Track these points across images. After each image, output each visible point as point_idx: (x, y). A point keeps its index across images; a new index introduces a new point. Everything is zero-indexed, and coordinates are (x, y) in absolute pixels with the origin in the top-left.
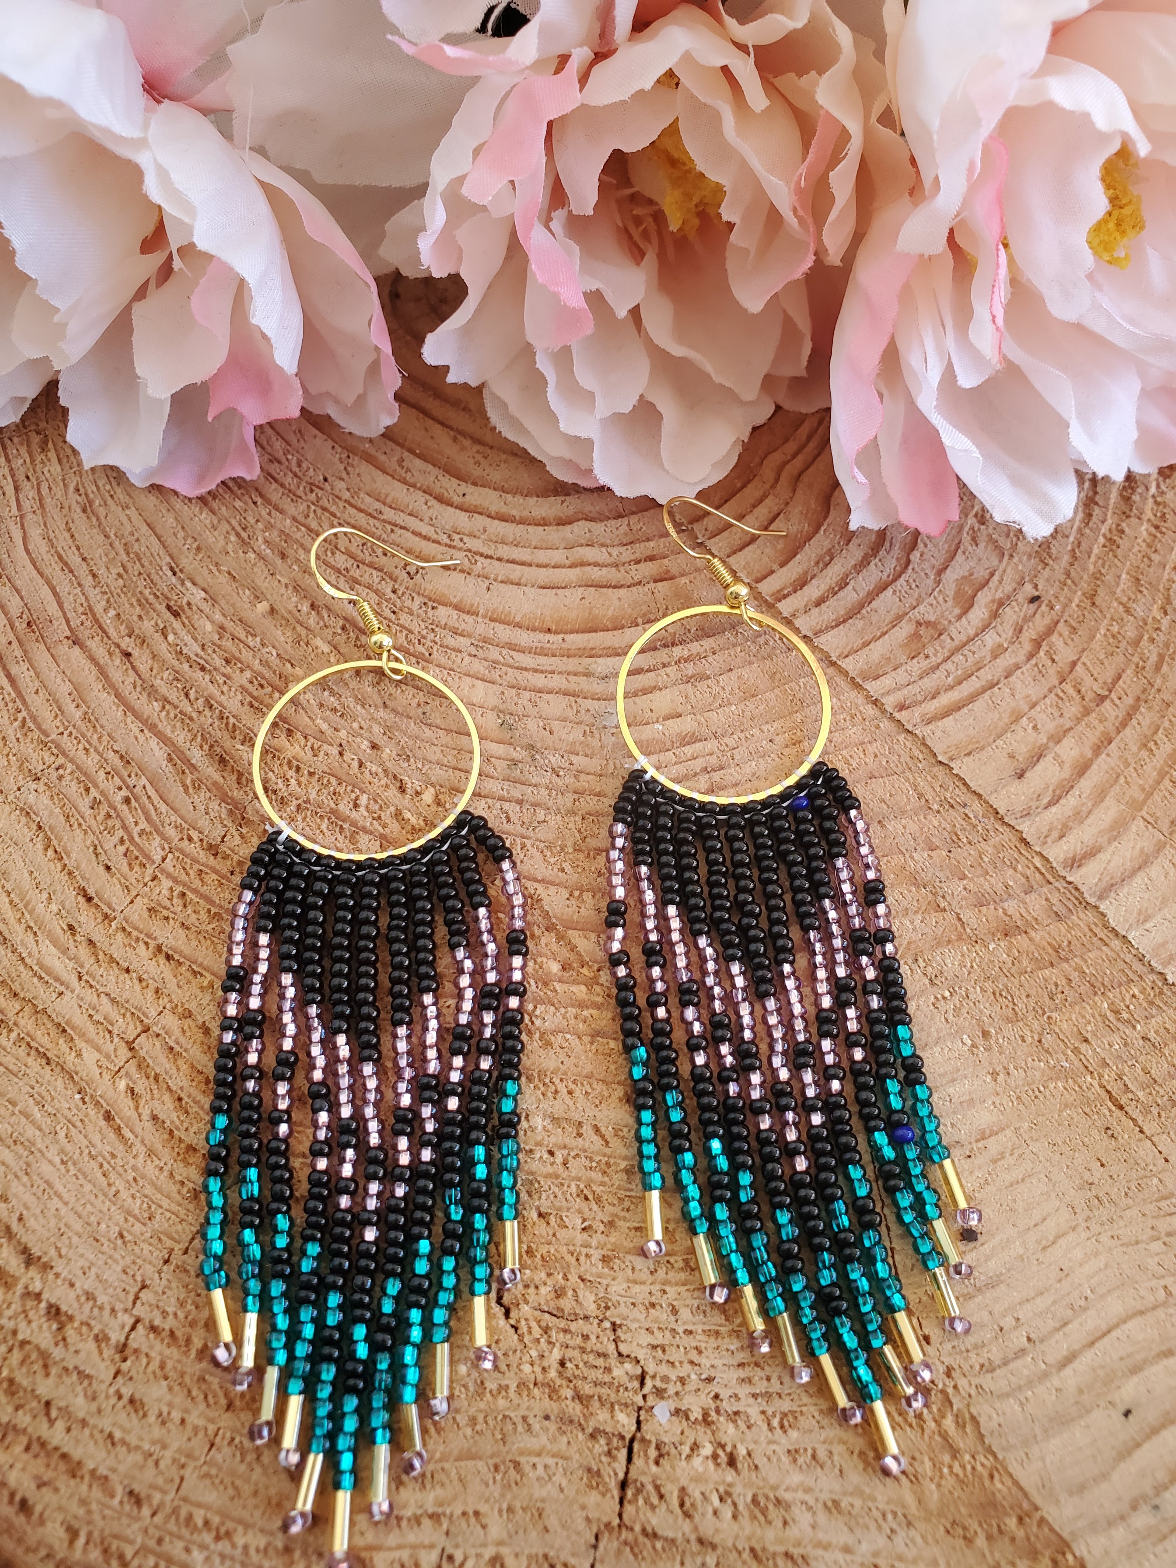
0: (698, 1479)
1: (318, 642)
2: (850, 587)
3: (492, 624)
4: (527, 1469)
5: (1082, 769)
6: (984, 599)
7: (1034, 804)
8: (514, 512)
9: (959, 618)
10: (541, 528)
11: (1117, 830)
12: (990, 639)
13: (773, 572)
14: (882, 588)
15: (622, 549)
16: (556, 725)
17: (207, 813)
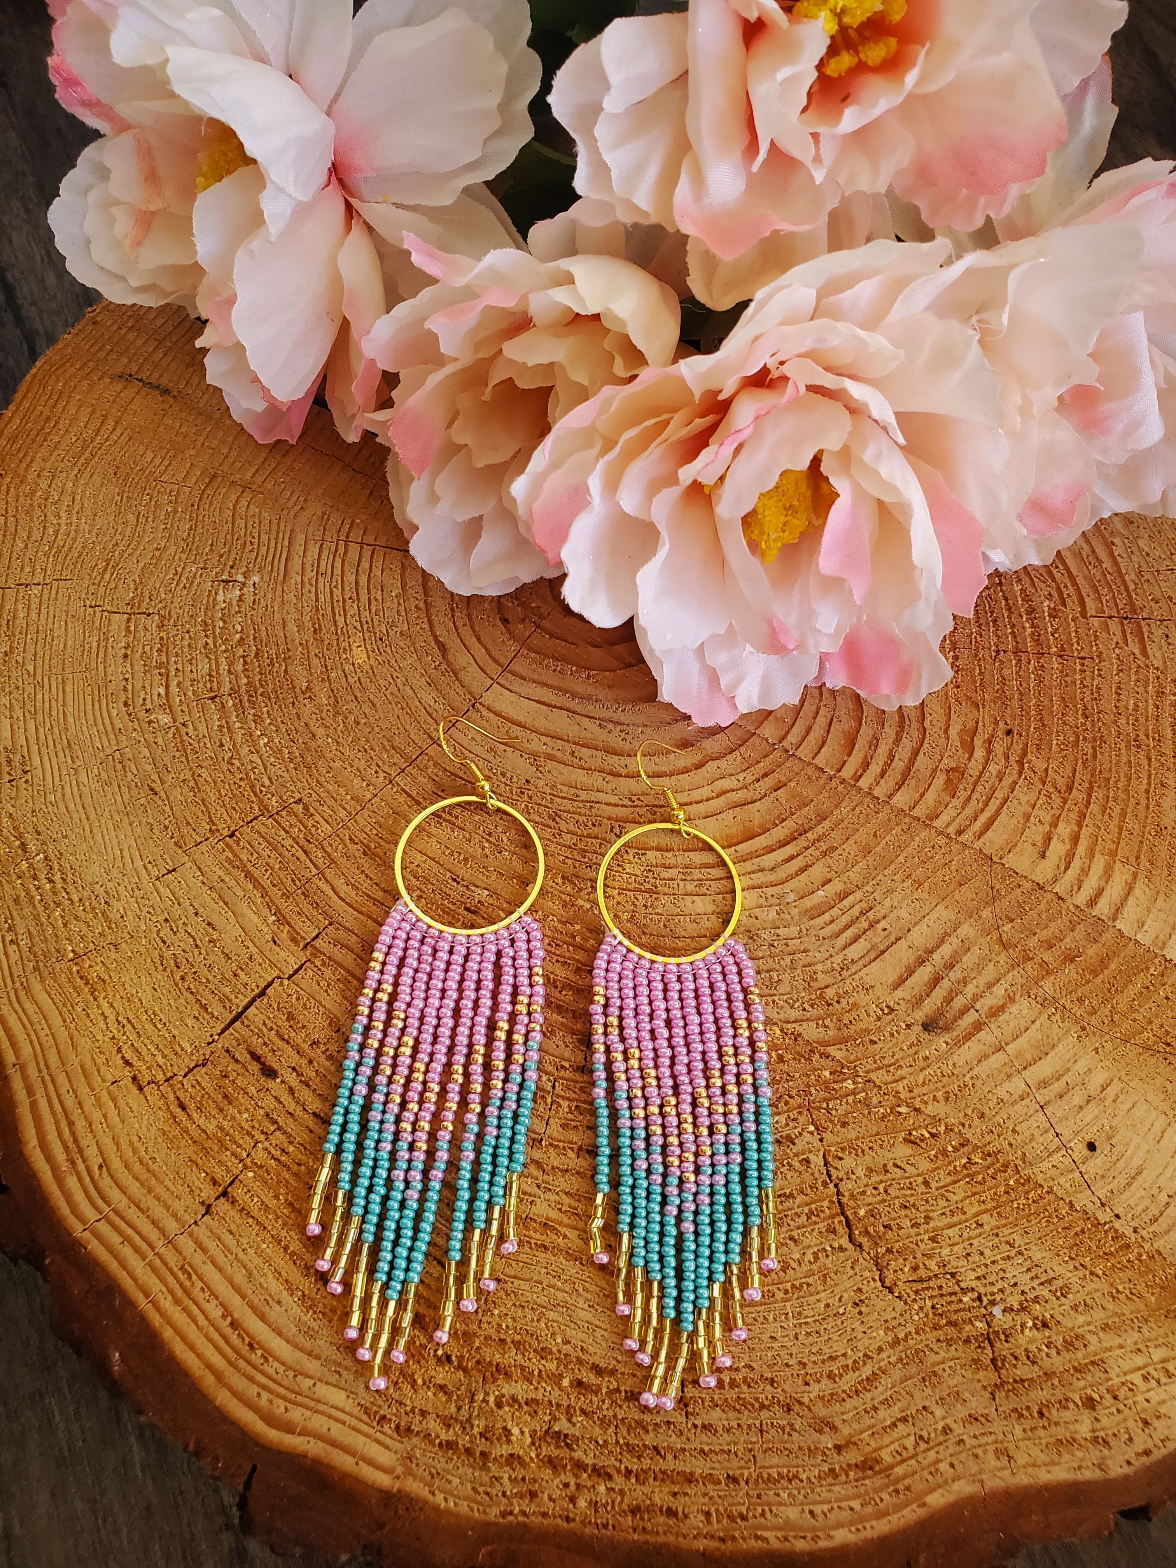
0: (1031, 1341)
1: (580, 902)
2: (897, 758)
3: (687, 854)
4: (940, 1372)
5: (1075, 839)
6: (978, 742)
7: (1057, 872)
8: (663, 769)
9: (969, 759)
10: (687, 775)
11: (1108, 874)
12: (993, 768)
13: (845, 762)
14: (915, 753)
15: (744, 774)
16: (757, 912)
17: (567, 1046)
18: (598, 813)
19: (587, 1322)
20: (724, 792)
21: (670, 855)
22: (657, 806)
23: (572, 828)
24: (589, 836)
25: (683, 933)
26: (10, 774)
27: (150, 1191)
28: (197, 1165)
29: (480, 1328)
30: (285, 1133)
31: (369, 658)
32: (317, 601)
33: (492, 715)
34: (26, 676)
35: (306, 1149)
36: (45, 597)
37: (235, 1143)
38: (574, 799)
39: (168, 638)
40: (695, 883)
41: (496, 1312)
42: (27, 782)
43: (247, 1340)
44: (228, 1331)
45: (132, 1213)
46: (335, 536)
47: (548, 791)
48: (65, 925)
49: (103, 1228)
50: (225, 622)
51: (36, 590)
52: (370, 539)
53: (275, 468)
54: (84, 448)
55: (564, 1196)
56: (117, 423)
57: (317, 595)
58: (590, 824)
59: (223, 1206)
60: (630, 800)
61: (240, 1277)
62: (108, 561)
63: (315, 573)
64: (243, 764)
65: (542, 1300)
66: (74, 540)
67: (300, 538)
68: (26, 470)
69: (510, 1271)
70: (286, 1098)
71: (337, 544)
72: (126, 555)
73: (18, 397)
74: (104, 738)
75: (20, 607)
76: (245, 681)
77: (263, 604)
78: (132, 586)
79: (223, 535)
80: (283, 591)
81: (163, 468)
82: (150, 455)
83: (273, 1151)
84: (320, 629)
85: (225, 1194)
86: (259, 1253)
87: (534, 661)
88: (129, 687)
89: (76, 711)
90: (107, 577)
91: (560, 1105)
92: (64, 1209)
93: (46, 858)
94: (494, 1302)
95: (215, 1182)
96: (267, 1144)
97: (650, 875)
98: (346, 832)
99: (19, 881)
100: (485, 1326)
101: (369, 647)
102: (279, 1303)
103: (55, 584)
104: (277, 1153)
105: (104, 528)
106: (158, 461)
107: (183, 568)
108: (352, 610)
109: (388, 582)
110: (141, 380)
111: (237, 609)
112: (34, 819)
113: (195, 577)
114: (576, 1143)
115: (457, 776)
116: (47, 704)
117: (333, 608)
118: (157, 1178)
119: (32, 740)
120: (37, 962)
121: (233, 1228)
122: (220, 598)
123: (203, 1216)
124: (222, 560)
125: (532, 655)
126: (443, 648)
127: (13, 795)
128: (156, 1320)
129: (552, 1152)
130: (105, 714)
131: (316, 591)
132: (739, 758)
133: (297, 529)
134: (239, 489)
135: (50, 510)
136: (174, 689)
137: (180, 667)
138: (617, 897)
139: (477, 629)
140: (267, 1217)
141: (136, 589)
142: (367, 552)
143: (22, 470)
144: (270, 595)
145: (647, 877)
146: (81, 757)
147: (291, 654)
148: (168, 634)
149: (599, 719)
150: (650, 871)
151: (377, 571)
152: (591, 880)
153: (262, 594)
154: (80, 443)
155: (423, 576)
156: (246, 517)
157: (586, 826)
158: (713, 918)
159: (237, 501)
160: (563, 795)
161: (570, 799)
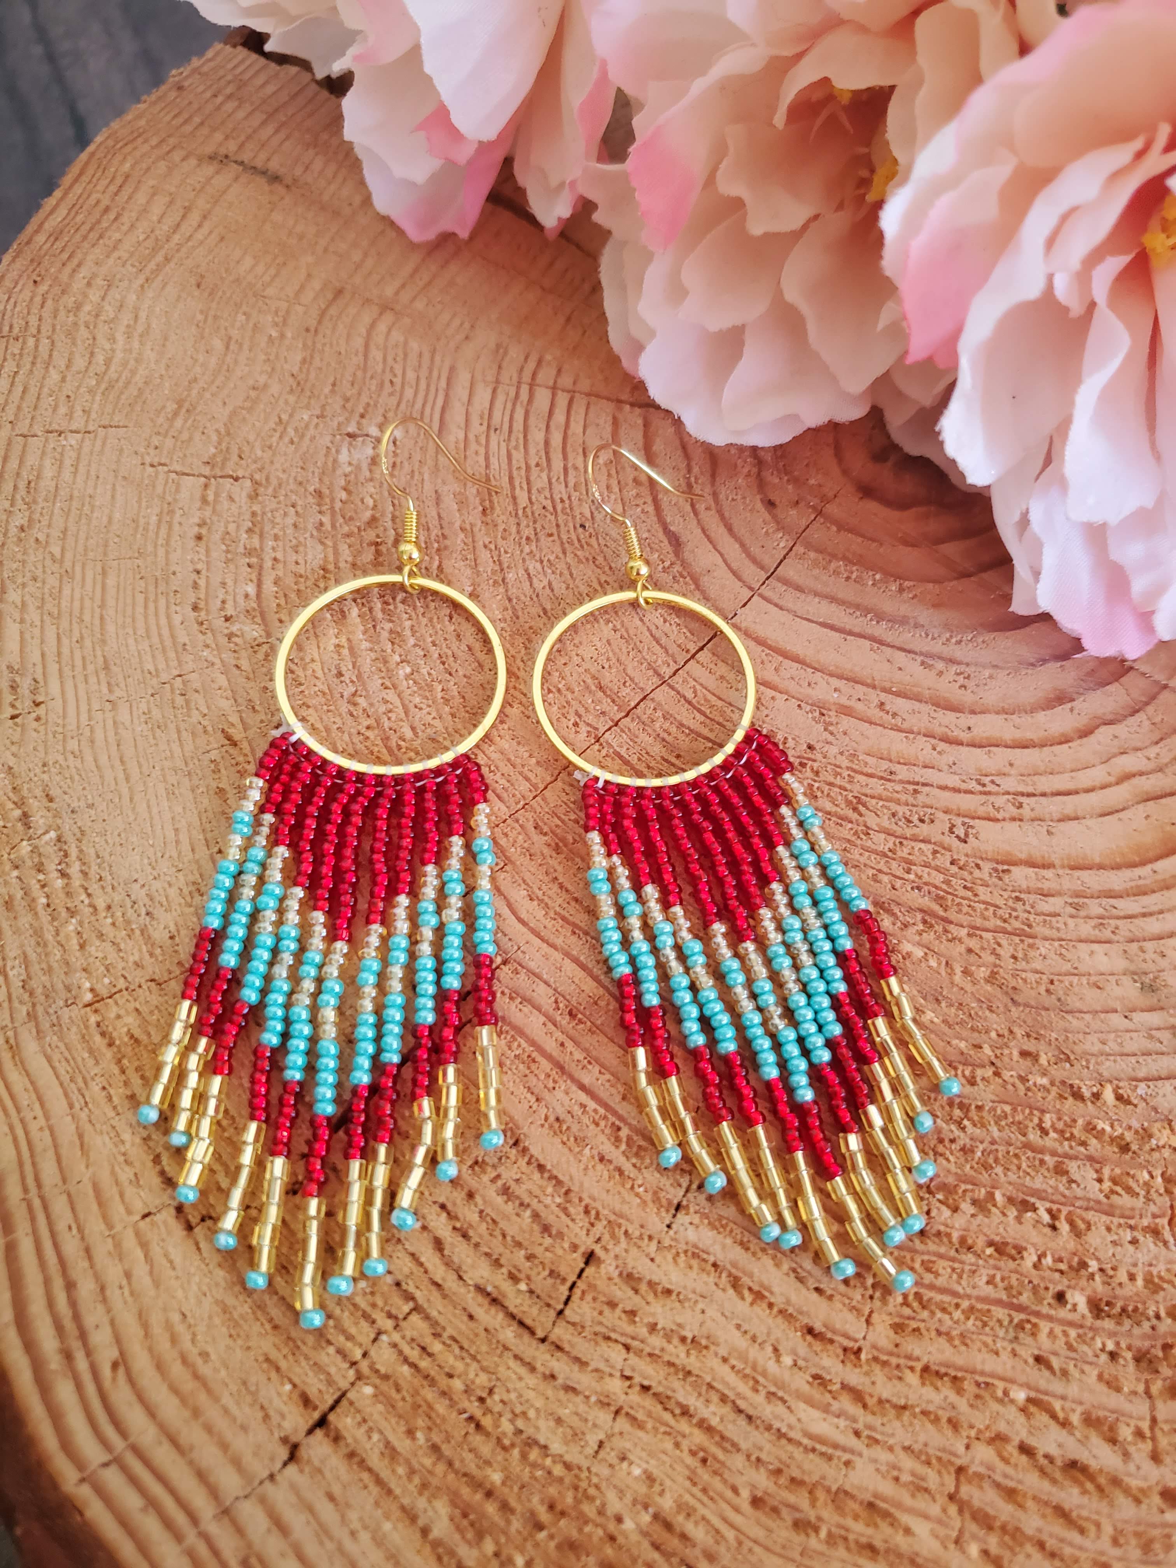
18: (928, 801)
20: (1127, 777)
21: (1049, 873)
22: (1023, 794)
23: (886, 823)
24: (915, 838)
25: (1078, 1005)
26: (13, 706)
27: (196, 1413)
28: (278, 1369)
30: (427, 1317)
31: (564, 553)
32: (487, 467)
33: (752, 647)
34: (48, 562)
36: (86, 450)
37: (344, 1332)
38: (888, 777)
39: (264, 513)
40: (1093, 922)
42: (38, 719)
45: (163, 1455)
46: (515, 376)
47: (845, 763)
48: (82, 946)
49: (112, 1477)
50: (349, 493)
51: (73, 440)
52: (566, 381)
54: (155, 250)
55: (902, 1455)
56: (205, 217)
57: (487, 459)
58: (915, 819)
59: (318, 1448)
60: (979, 782)
62: (180, 403)
63: (484, 427)
64: (371, 705)
66: (133, 372)
67: (463, 378)
68: (71, 276)
70: (429, 1257)
71: (518, 388)
72: (207, 395)
73: (67, 180)
74: (160, 657)
75: (47, 463)
77: (407, 468)
78: (214, 438)
79: (350, 371)
80: (437, 451)
81: (267, 278)
82: (248, 262)
83: (407, 1350)
84: (492, 508)
85: (322, 1422)
86: (379, 1541)
87: (815, 564)
88: (202, 583)
89: (120, 616)
90: (178, 423)
92: (50, 1441)
93: (59, 839)
95: (306, 1401)
96: (396, 1337)
97: (1019, 906)
98: (529, 815)
99: (15, 873)
101: (564, 537)
103: (101, 432)
104: (414, 1354)
105: (178, 357)
106: (260, 269)
107: (291, 416)
108: (540, 480)
109: (593, 442)
110: (242, 163)
111: (368, 474)
112: (45, 777)
113: (307, 426)
114: (918, 1359)
115: (699, 737)
116: (77, 604)
117: (511, 478)
118: (209, 1392)
119: (51, 657)
120: (34, 1005)
121: (336, 1489)
122: (344, 457)
123: (285, 1465)
124: (349, 406)
125: (813, 555)
126: (676, 542)
127: (16, 737)
129: (879, 1374)
130: (163, 621)
131: (487, 453)
132: (1146, 723)
133: (460, 366)
134: (375, 309)
135: (102, 330)
136: (269, 587)
137: (279, 555)
138: (966, 940)
139: (727, 514)
140: (393, 1471)
141: (219, 443)
142: (562, 400)
143: (64, 277)
144: (417, 457)
145: (1015, 910)
146: (122, 685)
147: (447, 542)
148: (264, 507)
149: (921, 654)
150: (1018, 899)
151: (576, 427)
152: (921, 910)
153: (407, 455)
154: (150, 243)
155: (646, 436)
156: (386, 348)
157: (910, 821)
158: (1126, 980)
159: (373, 325)
160: (870, 771)
161: (882, 778)
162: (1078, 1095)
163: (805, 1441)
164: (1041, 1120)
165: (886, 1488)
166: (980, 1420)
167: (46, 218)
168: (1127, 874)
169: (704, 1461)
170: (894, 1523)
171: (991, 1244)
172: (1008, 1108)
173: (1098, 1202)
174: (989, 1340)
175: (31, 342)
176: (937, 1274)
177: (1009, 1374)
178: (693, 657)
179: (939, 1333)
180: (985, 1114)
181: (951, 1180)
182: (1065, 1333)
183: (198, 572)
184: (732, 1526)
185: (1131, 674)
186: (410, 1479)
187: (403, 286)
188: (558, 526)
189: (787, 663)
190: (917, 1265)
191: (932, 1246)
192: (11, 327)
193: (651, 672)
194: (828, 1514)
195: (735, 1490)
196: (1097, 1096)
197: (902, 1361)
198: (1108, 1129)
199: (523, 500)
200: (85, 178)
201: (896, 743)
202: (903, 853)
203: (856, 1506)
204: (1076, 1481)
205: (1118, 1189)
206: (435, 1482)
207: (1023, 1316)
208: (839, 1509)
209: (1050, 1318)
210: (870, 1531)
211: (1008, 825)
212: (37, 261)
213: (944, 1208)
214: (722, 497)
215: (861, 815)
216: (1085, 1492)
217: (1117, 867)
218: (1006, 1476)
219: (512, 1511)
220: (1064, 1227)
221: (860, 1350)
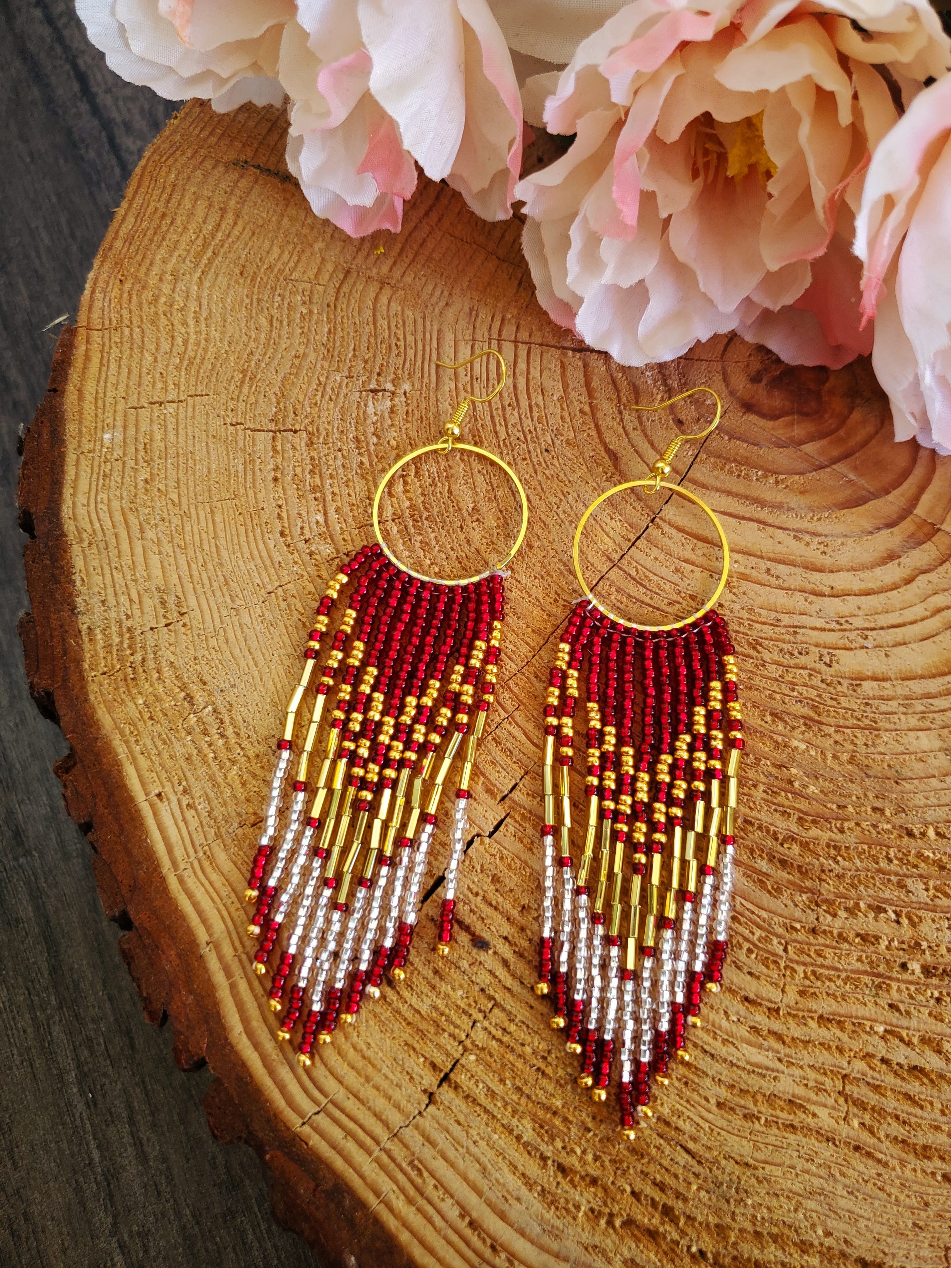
1: (795, 743)
3: (905, 683)
8: (870, 585)
10: (895, 592)
17: (796, 905)
18: (804, 639)
19: (849, 1211)
20: (939, 611)
21: (887, 684)
22: (868, 629)
23: (776, 658)
24: (797, 667)
25: (910, 774)
26: (165, 617)
27: (368, 1079)
29: (734, 1220)
30: (504, 1010)
31: (536, 472)
33: (674, 531)
34: (170, 506)
35: (528, 1027)
36: (181, 416)
37: (452, 1023)
38: (776, 623)
39: (320, 458)
40: (917, 716)
41: (749, 1202)
42: (184, 625)
43: (489, 1242)
44: (468, 1232)
45: (351, 1105)
46: (486, 334)
47: (746, 615)
49: (322, 1120)
50: (378, 437)
51: (171, 408)
52: (524, 335)
53: (413, 260)
54: (205, 246)
55: (809, 1071)
56: (238, 216)
58: (796, 653)
59: (446, 1094)
60: (838, 623)
61: (474, 1174)
62: (244, 372)
63: (469, 378)
65: (797, 1188)
66: (205, 350)
67: (449, 338)
68: (147, 274)
69: (759, 1156)
70: (501, 972)
71: (490, 343)
72: (263, 365)
73: (129, 192)
74: (264, 574)
75: (156, 428)
76: (407, 503)
77: (417, 415)
78: (274, 400)
79: (365, 338)
80: (437, 400)
81: (292, 264)
82: (276, 251)
83: (494, 1031)
85: (446, 1078)
86: (491, 1145)
87: (715, 467)
88: (284, 515)
89: (229, 544)
90: (245, 390)
91: (794, 970)
92: (280, 1102)
93: (215, 711)
94: (746, 1191)
95: (434, 1066)
96: (486, 1024)
97: (868, 709)
98: (532, 669)
99: (189, 738)
100: (739, 1218)
101: (535, 460)
102: (518, 1199)
103: (190, 401)
104: (499, 1033)
105: (236, 335)
106: (286, 256)
107: (327, 378)
108: (513, 419)
109: (548, 384)
110: (259, 167)
111: (389, 422)
112: (197, 667)
113: (340, 386)
114: (816, 1012)
115: (643, 602)
116: (197, 537)
117: (492, 417)
118: (374, 1066)
119: (186, 579)
120: (219, 828)
121: (461, 1118)
122: (370, 410)
123: (427, 1106)
124: (368, 367)
125: (712, 460)
126: (615, 457)
127: (172, 640)
128: (392, 1223)
129: (792, 1023)
130: (261, 546)
131: (473, 398)
133: (445, 328)
134: (377, 285)
135: (177, 318)
136: (333, 516)
137: (336, 490)
138: (834, 735)
139: (649, 433)
140: (495, 1105)
141: (278, 403)
142: (523, 350)
143: (141, 274)
144: (423, 405)
145: (865, 711)
146: (241, 596)
147: (453, 471)
148: (319, 453)
149: (794, 530)
150: (867, 704)
151: (535, 373)
152: (803, 717)
153: (415, 404)
154: (200, 242)
155: (585, 375)
156: (388, 316)
157: (792, 654)
158: (941, 755)
159: (376, 298)
160: (763, 620)
161: (771, 625)
162: (910, 834)
163: (748, 1067)
164: (888, 853)
165: (800, 1091)
166: (856, 1046)
167: (120, 227)
168: (940, 680)
169: (686, 1084)
170: (805, 1110)
171: (858, 935)
172: (865, 847)
173: (927, 904)
174: (860, 997)
175: (127, 331)
176: (825, 958)
177: (874, 1016)
178: (633, 544)
179: (828, 994)
180: (851, 852)
181: (831, 897)
182: (907, 989)
183: (280, 507)
184: (707, 1121)
185: (940, 533)
186: (506, 1109)
187: (395, 263)
188: (529, 452)
189: (700, 544)
190: (812, 954)
191: (821, 940)
192: (110, 320)
193: (605, 558)
194: (764, 1108)
195: (707, 1100)
196: (923, 834)
197: (806, 1014)
198: (931, 855)
199: (502, 435)
200: (142, 190)
201: (780, 598)
202: (789, 678)
203: (782, 1103)
204: (917, 1078)
205: (939, 895)
206: (521, 1109)
207: (880, 980)
208: (772, 1105)
209: (898, 980)
210: (791, 1117)
211: (858, 652)
212: (118, 263)
213: (827, 915)
214: (644, 419)
215: (758, 652)
216: (923, 1084)
217: (934, 676)
218: (873, 1078)
219: (571, 1122)
220: (905, 921)
221: (779, 1008)
